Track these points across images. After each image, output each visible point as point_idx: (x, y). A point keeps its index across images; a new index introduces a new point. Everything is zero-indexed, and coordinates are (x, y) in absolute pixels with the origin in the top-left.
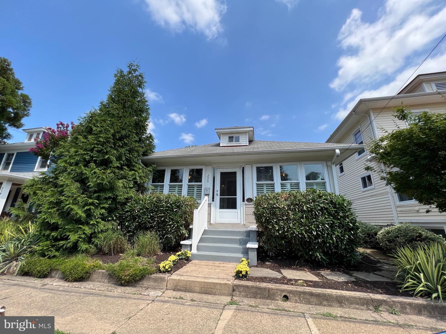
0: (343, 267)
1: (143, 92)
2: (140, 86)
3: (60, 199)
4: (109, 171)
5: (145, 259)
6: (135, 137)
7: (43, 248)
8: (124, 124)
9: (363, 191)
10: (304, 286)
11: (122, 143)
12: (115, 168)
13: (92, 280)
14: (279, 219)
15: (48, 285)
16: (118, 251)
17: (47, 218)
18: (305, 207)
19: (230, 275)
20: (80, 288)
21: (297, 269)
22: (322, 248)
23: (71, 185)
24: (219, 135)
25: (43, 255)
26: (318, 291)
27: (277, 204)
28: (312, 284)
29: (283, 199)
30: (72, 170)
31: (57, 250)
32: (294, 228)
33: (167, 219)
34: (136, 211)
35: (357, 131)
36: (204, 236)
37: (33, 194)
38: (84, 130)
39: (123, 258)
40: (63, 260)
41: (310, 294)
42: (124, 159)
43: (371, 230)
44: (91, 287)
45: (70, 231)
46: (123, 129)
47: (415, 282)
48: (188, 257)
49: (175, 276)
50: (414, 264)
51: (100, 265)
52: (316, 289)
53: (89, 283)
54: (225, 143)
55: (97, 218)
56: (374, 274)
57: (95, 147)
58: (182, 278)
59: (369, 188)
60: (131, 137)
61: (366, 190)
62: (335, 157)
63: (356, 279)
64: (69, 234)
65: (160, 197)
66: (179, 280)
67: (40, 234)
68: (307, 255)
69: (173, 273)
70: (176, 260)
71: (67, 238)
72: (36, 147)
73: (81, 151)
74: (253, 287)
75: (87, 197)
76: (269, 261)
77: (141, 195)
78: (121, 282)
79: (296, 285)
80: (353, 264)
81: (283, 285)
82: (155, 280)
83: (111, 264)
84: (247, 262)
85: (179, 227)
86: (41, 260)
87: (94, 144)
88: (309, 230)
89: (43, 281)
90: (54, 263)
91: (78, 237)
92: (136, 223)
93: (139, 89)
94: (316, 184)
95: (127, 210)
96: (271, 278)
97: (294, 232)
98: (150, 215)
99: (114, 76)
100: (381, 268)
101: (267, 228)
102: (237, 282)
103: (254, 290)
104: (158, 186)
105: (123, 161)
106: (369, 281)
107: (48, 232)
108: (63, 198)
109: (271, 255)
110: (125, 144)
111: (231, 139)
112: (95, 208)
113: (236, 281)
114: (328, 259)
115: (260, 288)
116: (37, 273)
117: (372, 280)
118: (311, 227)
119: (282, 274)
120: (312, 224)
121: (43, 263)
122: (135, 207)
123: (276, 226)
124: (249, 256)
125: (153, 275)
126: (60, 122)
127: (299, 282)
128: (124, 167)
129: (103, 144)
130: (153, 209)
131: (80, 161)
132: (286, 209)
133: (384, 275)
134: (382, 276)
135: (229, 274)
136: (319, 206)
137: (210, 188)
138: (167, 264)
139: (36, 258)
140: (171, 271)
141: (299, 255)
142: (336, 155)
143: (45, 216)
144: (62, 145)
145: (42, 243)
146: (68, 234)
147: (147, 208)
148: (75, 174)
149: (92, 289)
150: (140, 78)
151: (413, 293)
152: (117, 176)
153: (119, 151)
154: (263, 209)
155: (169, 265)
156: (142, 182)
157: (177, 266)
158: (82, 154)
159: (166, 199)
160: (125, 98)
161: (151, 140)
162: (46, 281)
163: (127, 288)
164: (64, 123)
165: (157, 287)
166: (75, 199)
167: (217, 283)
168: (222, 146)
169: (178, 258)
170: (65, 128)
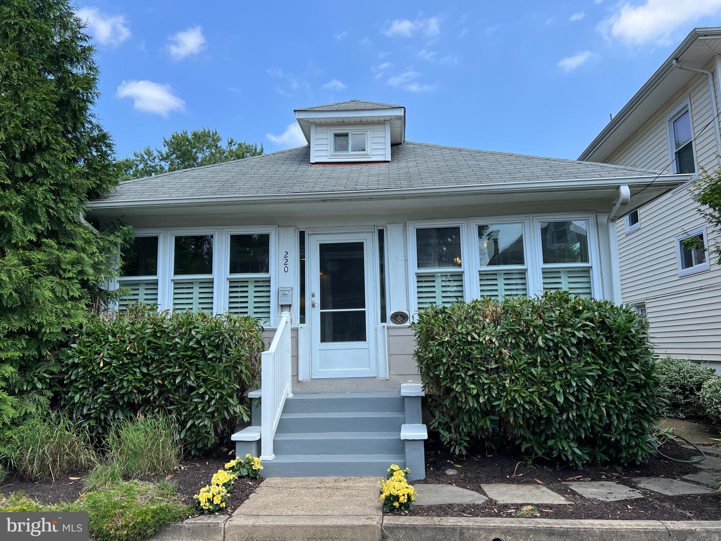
0: (620, 470)
5: (152, 486)
9: (682, 275)
10: (536, 517)
11: (31, 169)
14: (479, 370)
18: (540, 338)
19: (369, 507)
21: (517, 481)
22: (575, 431)
26: (564, 524)
27: (473, 334)
28: (552, 511)
29: (487, 320)
32: (514, 391)
33: (190, 380)
34: (99, 364)
35: (679, 112)
36: (286, 417)
41: (548, 531)
43: (691, 377)
48: (255, 472)
49: (238, 519)
52: (559, 523)
54: (325, 153)
56: (682, 480)
59: (695, 266)
61: (689, 274)
62: (618, 205)
63: (643, 494)
66: (253, 526)
68: (543, 449)
69: (232, 513)
70: (230, 481)
74: (425, 528)
76: (452, 467)
79: (518, 517)
80: (641, 462)
81: (490, 518)
82: (195, 532)
84: (404, 475)
85: (226, 400)
88: (548, 392)
92: (105, 396)
94: (568, 272)
95: (73, 363)
96: (461, 504)
97: (515, 400)
98: (141, 372)
100: (698, 466)
101: (449, 390)
102: (390, 520)
103: (430, 534)
104: (138, 284)
105: (42, 224)
106: (668, 496)
109: (457, 452)
111: (341, 140)
113: (387, 517)
114: (587, 454)
115: (441, 529)
117: (675, 494)
118: (554, 386)
119: (485, 494)
120: (555, 379)
122: (96, 353)
123: (473, 386)
124: (407, 459)
125: (186, 521)
127: (524, 509)
128: (46, 241)
130: (146, 357)
132: (497, 344)
134: (698, 483)
135: (365, 504)
136: (574, 335)
137: (292, 289)
140: (227, 508)
141: (523, 450)
142: (620, 199)
147: (130, 354)
154: (439, 344)
155: (220, 494)
159: (181, 329)
167: (344, 527)
168: (316, 163)
169: (233, 476)
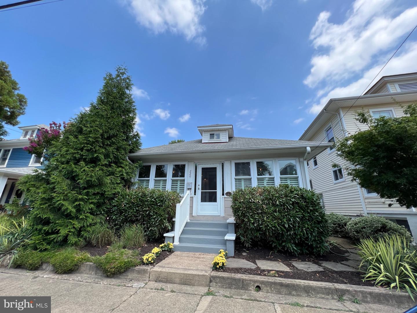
0: (314, 257)
1: (131, 94)
2: (127, 88)
3: (51, 196)
4: (97, 169)
5: (131, 251)
6: (122, 136)
7: (35, 242)
8: (112, 124)
9: (335, 183)
10: (276, 277)
11: (110, 142)
12: (103, 165)
13: (80, 272)
14: (254, 213)
15: (39, 278)
16: (105, 244)
17: (39, 213)
18: (278, 201)
19: (208, 267)
20: (69, 280)
21: (270, 260)
22: (293, 240)
23: (62, 182)
24: (201, 132)
25: (36, 249)
26: (288, 281)
27: (252, 199)
28: (283, 274)
29: (258, 194)
30: (63, 168)
31: (49, 244)
32: (268, 222)
33: (151, 213)
34: (122, 205)
35: (328, 127)
36: (186, 228)
37: (26, 191)
38: (75, 130)
39: (110, 250)
40: (53, 253)
41: (280, 284)
42: (112, 157)
43: (342, 221)
44: (79, 279)
45: (61, 226)
46: (111, 129)
47: (376, 272)
48: (171, 249)
49: (157, 268)
50: (375, 256)
51: (88, 257)
52: (286, 280)
53: (78, 275)
54: (207, 140)
55: (87, 213)
56: (341, 264)
57: (84, 146)
58: (164, 270)
59: (340, 180)
60: (119, 136)
61: (337, 182)
62: (306, 154)
63: (324, 269)
64: (60, 228)
65: (145, 192)
66: (161, 272)
67: (33, 228)
68: (281, 246)
69: (155, 265)
70: (159, 252)
71: (58, 232)
72: (30, 145)
73: (72, 150)
74: (228, 278)
75: (77, 193)
76: (245, 252)
77: (127, 190)
78: (107, 274)
79: (268, 276)
80: (322, 254)
81: (256, 276)
82: (139, 272)
83: (98, 257)
84: (225, 254)
85: (163, 220)
86: (33, 253)
87: (84, 143)
88: (281, 223)
89: (35, 273)
90: (45, 256)
91: (68, 231)
92: (123, 217)
93: (126, 91)
94: (290, 178)
95: (114, 205)
96: (246, 268)
97: (268, 226)
98: (136, 209)
99: (103, 79)
100: (348, 258)
101: (243, 221)
102: (215, 273)
103: (229, 281)
104: (144, 181)
105: (111, 159)
106: (335, 271)
107: (39, 227)
108: (54, 195)
109: (247, 246)
110: (113, 143)
111: (212, 136)
112: (84, 203)
113: (213, 272)
114: (299, 249)
115: (235, 279)
116: (29, 266)
117: (339, 270)
118: (284, 220)
119: (256, 265)
120: (284, 217)
121: (35, 257)
122: (122, 202)
123: (252, 219)
124: (227, 248)
125: (137, 267)
126: (53, 122)
127: (272, 272)
128: (112, 164)
129: (92, 144)
130: (138, 204)
131: (71, 159)
132: (261, 203)
133: (350, 265)
134: (349, 266)
135: (207, 265)
136: (291, 200)
137: (192, 183)
138: (150, 257)
139: (29, 251)
140: (154, 262)
141: (273, 246)
142: (307, 152)
143: (37, 212)
144: (54, 144)
145: (34, 237)
146: (58, 228)
147: (133, 203)
148: (66, 172)
149: (80, 281)
150: (127, 80)
151: (375, 283)
152: (105, 173)
153: (107, 150)
154: (239, 203)
155: (152, 257)
156: (129, 177)
157: (159, 258)
158: (72, 153)
159: (150, 194)
160: (114, 100)
161: (137, 138)
162: (37, 273)
163: (113, 280)
164: (56, 122)
165: (140, 279)
166: (66, 195)
167: (195, 275)
168: (204, 143)
169: (161, 250)
170: (58, 128)
